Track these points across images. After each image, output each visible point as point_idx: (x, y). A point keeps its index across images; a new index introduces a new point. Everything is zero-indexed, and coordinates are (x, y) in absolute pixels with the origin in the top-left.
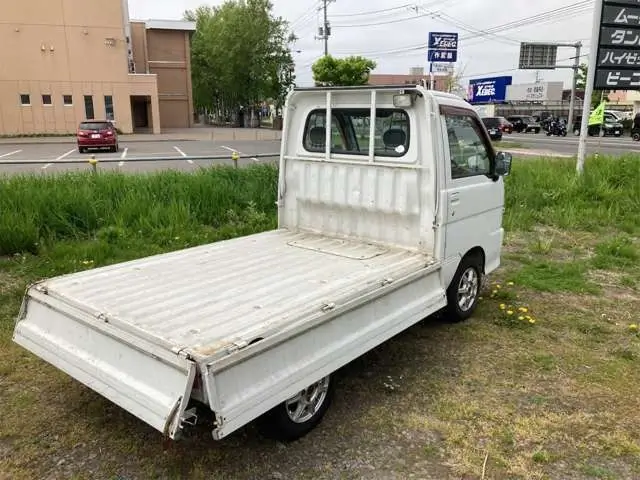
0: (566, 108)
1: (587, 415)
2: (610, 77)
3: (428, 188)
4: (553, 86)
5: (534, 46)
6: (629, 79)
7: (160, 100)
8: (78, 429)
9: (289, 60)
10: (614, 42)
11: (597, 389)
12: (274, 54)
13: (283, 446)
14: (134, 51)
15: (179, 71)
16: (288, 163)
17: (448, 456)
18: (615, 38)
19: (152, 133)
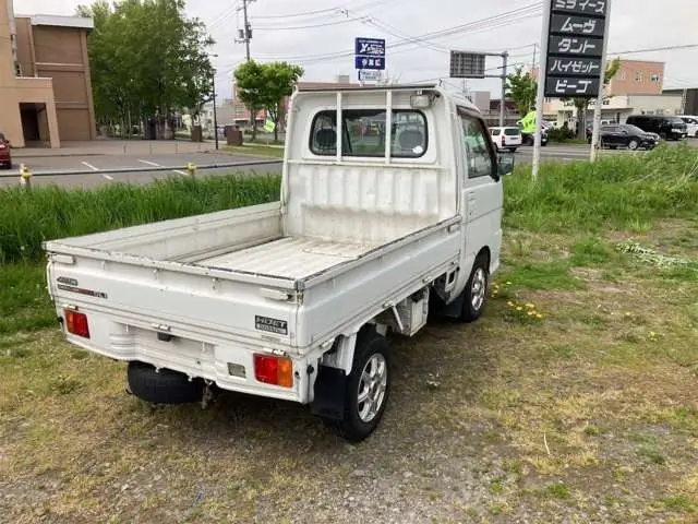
0: (495, 118)
1: (617, 393)
2: (558, 85)
3: (449, 187)
4: (481, 95)
5: (463, 55)
6: (574, 86)
7: (57, 109)
8: (128, 454)
9: (207, 65)
10: (561, 50)
11: (616, 370)
12: (188, 58)
13: (352, 447)
14: (19, 51)
15: (77, 75)
16: (292, 168)
17: (510, 438)
18: (562, 47)
19: (49, 147)
